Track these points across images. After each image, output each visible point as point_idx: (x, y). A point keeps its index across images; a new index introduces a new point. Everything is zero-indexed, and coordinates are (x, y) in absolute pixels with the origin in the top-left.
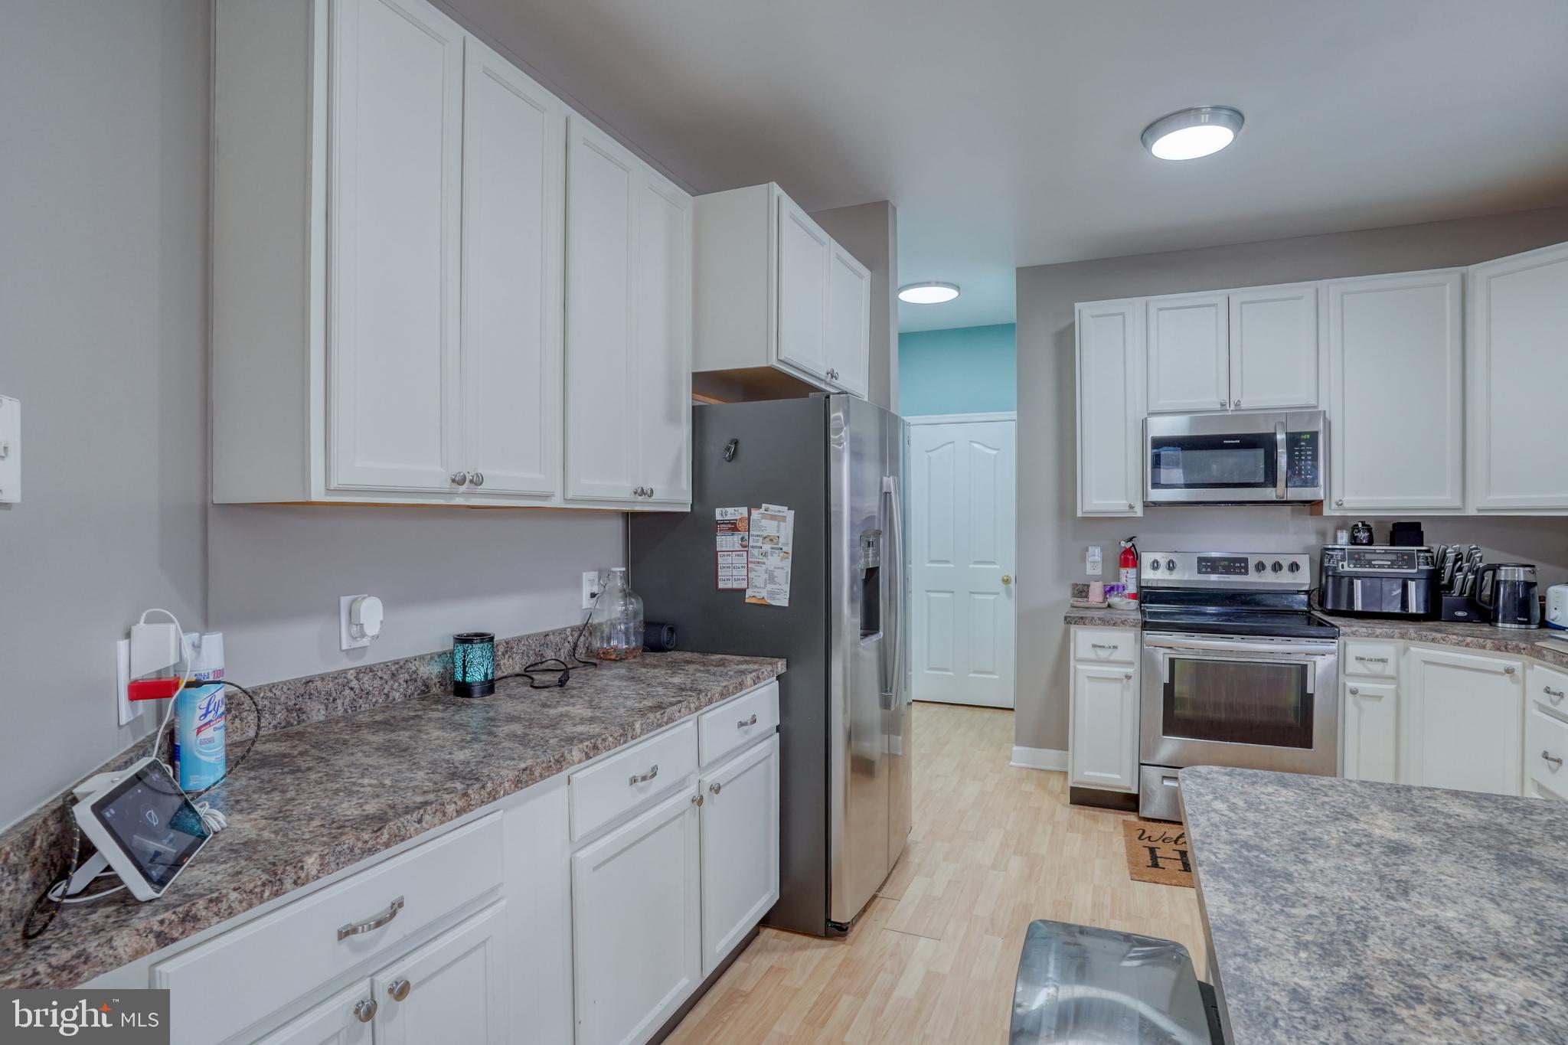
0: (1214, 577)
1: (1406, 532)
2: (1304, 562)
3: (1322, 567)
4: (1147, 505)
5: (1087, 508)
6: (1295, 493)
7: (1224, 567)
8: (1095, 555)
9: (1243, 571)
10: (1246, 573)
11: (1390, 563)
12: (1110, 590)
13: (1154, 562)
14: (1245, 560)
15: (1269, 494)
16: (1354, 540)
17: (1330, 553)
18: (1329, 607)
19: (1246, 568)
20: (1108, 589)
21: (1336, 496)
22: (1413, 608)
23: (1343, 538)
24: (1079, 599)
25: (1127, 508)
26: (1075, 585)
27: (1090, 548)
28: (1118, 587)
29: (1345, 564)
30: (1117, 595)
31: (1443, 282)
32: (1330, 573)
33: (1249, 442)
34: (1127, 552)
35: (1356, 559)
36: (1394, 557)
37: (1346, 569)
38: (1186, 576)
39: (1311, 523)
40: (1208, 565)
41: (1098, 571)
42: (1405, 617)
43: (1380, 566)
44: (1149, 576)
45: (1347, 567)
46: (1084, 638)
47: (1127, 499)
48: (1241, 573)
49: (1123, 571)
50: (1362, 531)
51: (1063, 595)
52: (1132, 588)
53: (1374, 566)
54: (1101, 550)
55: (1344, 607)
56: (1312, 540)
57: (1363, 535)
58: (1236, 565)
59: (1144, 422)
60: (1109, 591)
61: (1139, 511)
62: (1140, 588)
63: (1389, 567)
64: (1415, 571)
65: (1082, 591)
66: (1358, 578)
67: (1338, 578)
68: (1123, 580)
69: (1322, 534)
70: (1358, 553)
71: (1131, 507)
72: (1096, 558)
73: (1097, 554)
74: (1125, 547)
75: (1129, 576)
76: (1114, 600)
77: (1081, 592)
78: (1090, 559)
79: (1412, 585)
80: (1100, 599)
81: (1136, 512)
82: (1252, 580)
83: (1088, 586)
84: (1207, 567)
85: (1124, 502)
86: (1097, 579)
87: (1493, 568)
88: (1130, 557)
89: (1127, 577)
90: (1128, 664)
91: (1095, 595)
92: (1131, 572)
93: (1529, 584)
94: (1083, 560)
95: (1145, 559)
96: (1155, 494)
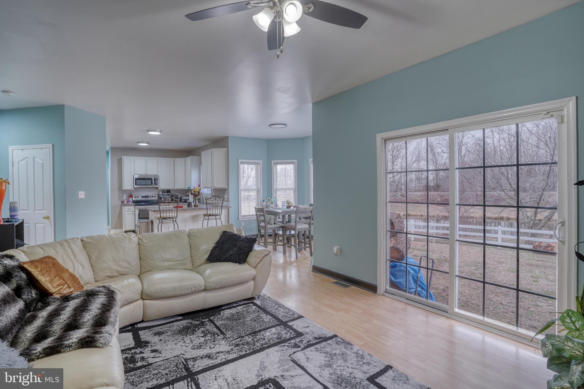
0: (143, 199)
1: (168, 191)
2: (156, 196)
3: (158, 196)
5: (124, 188)
6: (155, 186)
7: (145, 197)
8: (125, 196)
12: (128, 202)
15: (152, 186)
16: (162, 193)
17: (160, 194)
18: (159, 201)
19: (149, 197)
21: (160, 187)
23: (161, 192)
25: (131, 189)
26: (121, 201)
31: (171, 160)
33: (149, 179)
35: (163, 195)
36: (167, 194)
38: (140, 199)
39: (157, 190)
40: (143, 197)
41: (126, 198)
44: (134, 199)
45: (161, 196)
46: (125, 209)
49: (130, 198)
50: (163, 191)
51: (120, 203)
52: (131, 201)
56: (157, 193)
57: (163, 192)
58: (147, 197)
59: (134, 176)
61: (133, 189)
62: (133, 201)
63: (166, 196)
66: (163, 197)
67: (160, 198)
69: (159, 192)
77: (123, 201)
82: (149, 199)
85: (131, 187)
86: (126, 200)
87: (177, 196)
88: (131, 196)
89: (131, 199)
90: (133, 211)
91: (126, 202)
92: (131, 198)
93: (181, 197)
94: (123, 197)
95: (134, 196)
96: (136, 186)
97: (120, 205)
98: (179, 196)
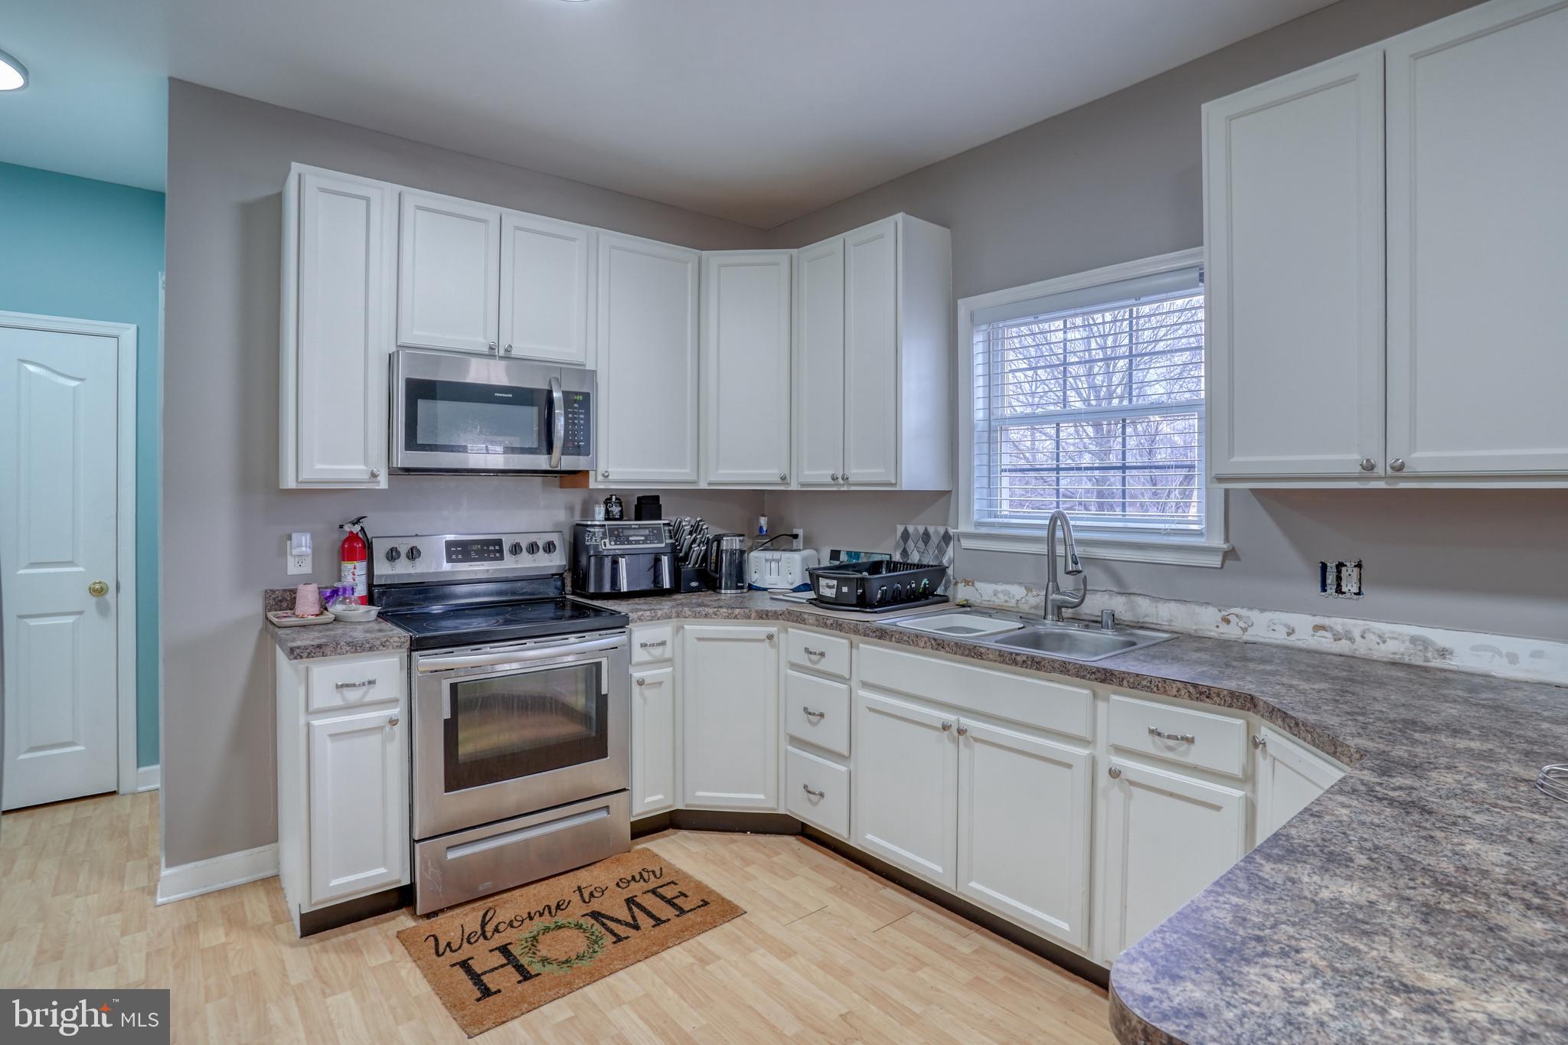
0: (462, 567)
1: (651, 505)
2: (562, 542)
3: (577, 546)
4: (393, 472)
5: (305, 475)
6: (568, 463)
7: (476, 552)
8: (302, 543)
9: (498, 555)
10: (502, 558)
11: (643, 538)
12: (331, 595)
13: (392, 550)
14: (499, 542)
15: (543, 462)
16: (608, 516)
17: (592, 530)
18: (592, 590)
19: (501, 551)
20: (328, 594)
21: (602, 467)
22: (667, 585)
23: (600, 512)
24: (280, 613)
25: (366, 477)
26: (269, 594)
27: (295, 536)
28: (345, 589)
29: (607, 541)
30: (343, 602)
32: (592, 553)
33: (521, 397)
34: (353, 537)
35: (617, 535)
36: (647, 532)
37: (608, 546)
38: (430, 566)
40: (458, 550)
41: (307, 568)
42: (657, 592)
43: (637, 542)
44: (384, 570)
46: (317, 681)
47: (366, 463)
48: (496, 559)
49: (348, 566)
50: (615, 505)
51: (252, 606)
52: (361, 590)
53: (630, 542)
54: (312, 538)
55: (607, 588)
57: (616, 510)
58: (490, 549)
59: (393, 357)
60: (331, 597)
61: (383, 482)
62: (370, 586)
63: (644, 542)
64: (663, 545)
65: (284, 600)
66: (622, 556)
67: (600, 558)
68: (348, 580)
70: (617, 529)
71: (374, 475)
72: (304, 549)
73: (304, 544)
74: (351, 532)
75: (357, 572)
76: (337, 608)
77: (281, 601)
78: (295, 552)
79: (665, 560)
80: (316, 609)
81: (379, 482)
82: (509, 566)
83: (294, 592)
84: (457, 553)
85: (362, 467)
86: (307, 580)
87: (718, 539)
88: (356, 547)
89: (355, 574)
90: (394, 701)
91: (308, 601)
92: (361, 567)
93: (742, 552)
94: (282, 553)
95: (380, 549)
96: (404, 458)
97: (259, 624)
98: (730, 544)
